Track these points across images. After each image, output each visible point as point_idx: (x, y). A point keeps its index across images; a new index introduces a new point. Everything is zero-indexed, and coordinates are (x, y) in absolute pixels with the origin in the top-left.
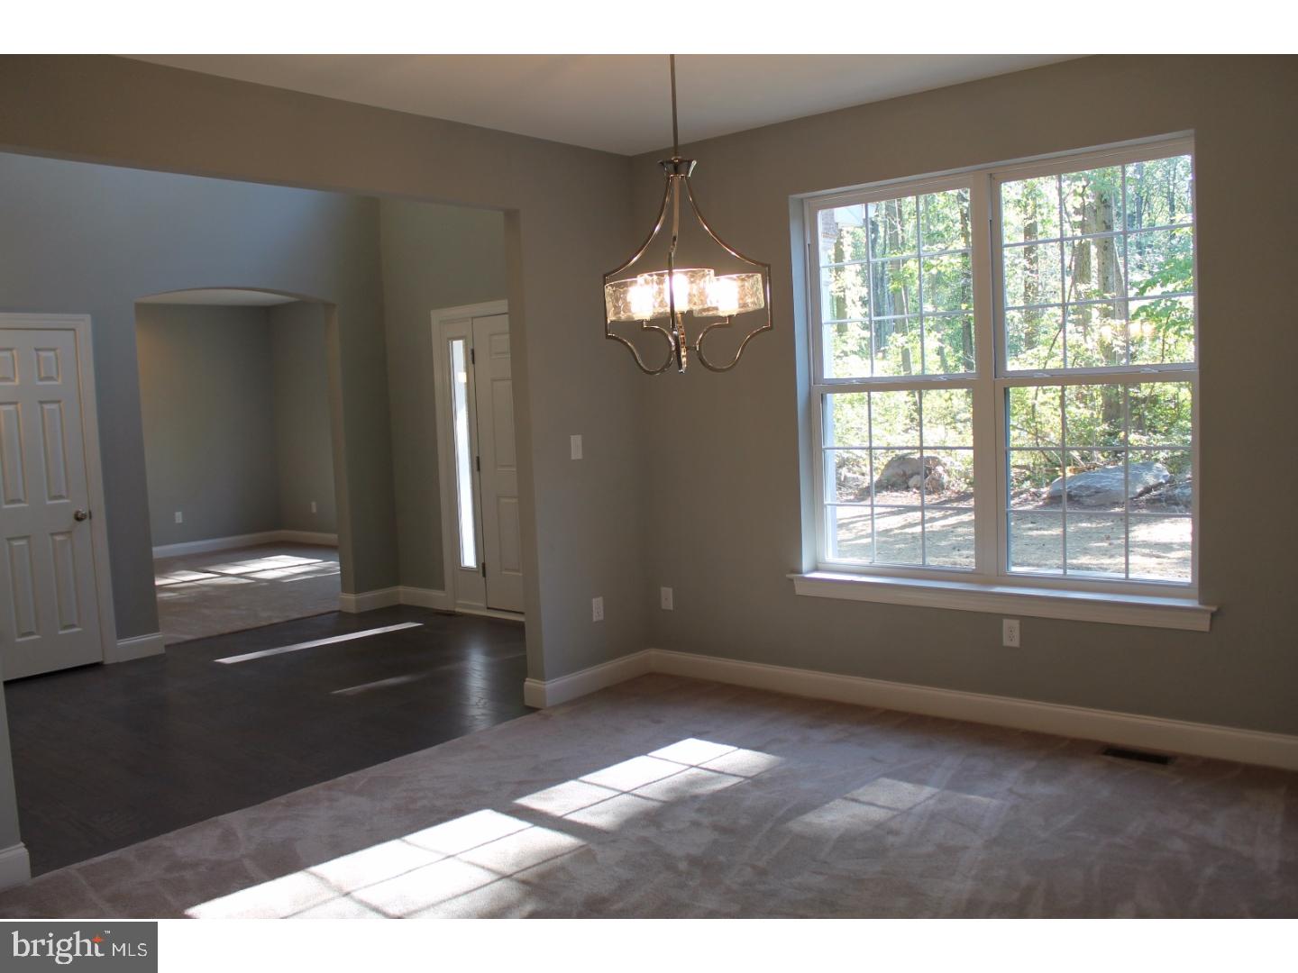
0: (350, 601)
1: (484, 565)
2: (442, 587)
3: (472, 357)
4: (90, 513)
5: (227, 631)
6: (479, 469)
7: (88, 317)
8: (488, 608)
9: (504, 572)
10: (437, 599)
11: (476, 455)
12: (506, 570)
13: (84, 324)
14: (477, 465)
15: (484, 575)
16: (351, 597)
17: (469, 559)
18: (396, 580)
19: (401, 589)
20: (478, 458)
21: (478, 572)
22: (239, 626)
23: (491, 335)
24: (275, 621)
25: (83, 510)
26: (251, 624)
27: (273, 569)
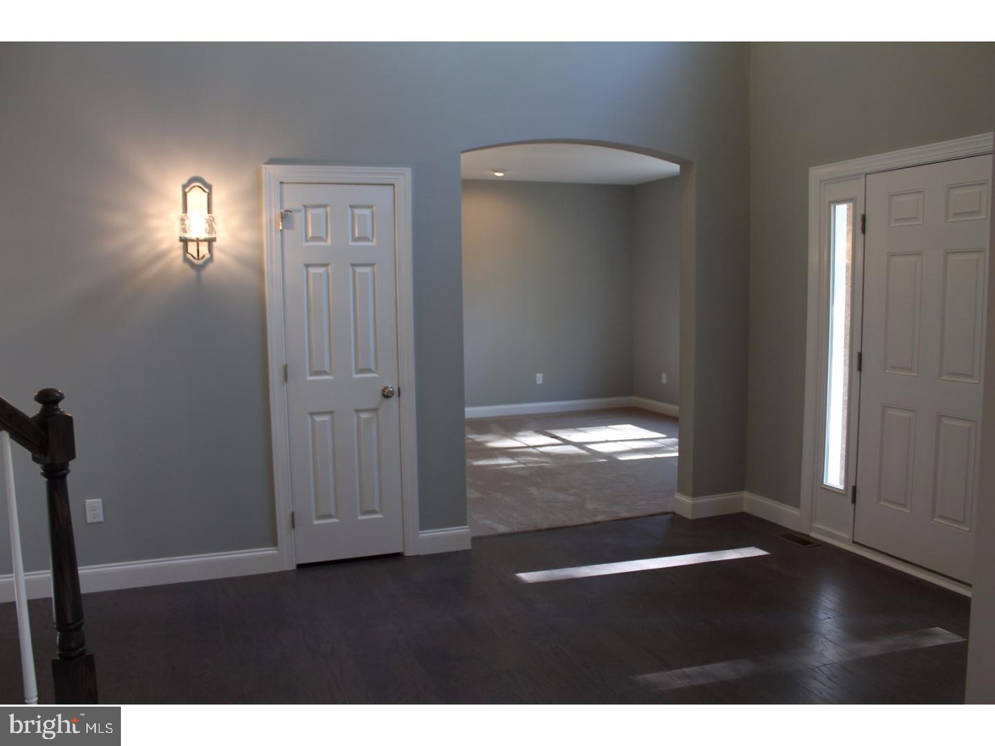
0: (685, 504)
1: (854, 488)
2: (796, 504)
3: (861, 225)
4: (399, 389)
5: (545, 525)
6: (860, 368)
7: (408, 172)
8: (854, 542)
9: (882, 503)
10: (788, 516)
11: (857, 350)
12: (886, 500)
13: (404, 178)
14: (857, 362)
15: (854, 501)
16: (688, 500)
17: (834, 476)
18: (739, 483)
19: (746, 495)
20: (860, 355)
21: (846, 495)
22: (560, 519)
23: (893, 195)
24: (600, 518)
25: (392, 386)
26: (575, 519)
27: (615, 441)
